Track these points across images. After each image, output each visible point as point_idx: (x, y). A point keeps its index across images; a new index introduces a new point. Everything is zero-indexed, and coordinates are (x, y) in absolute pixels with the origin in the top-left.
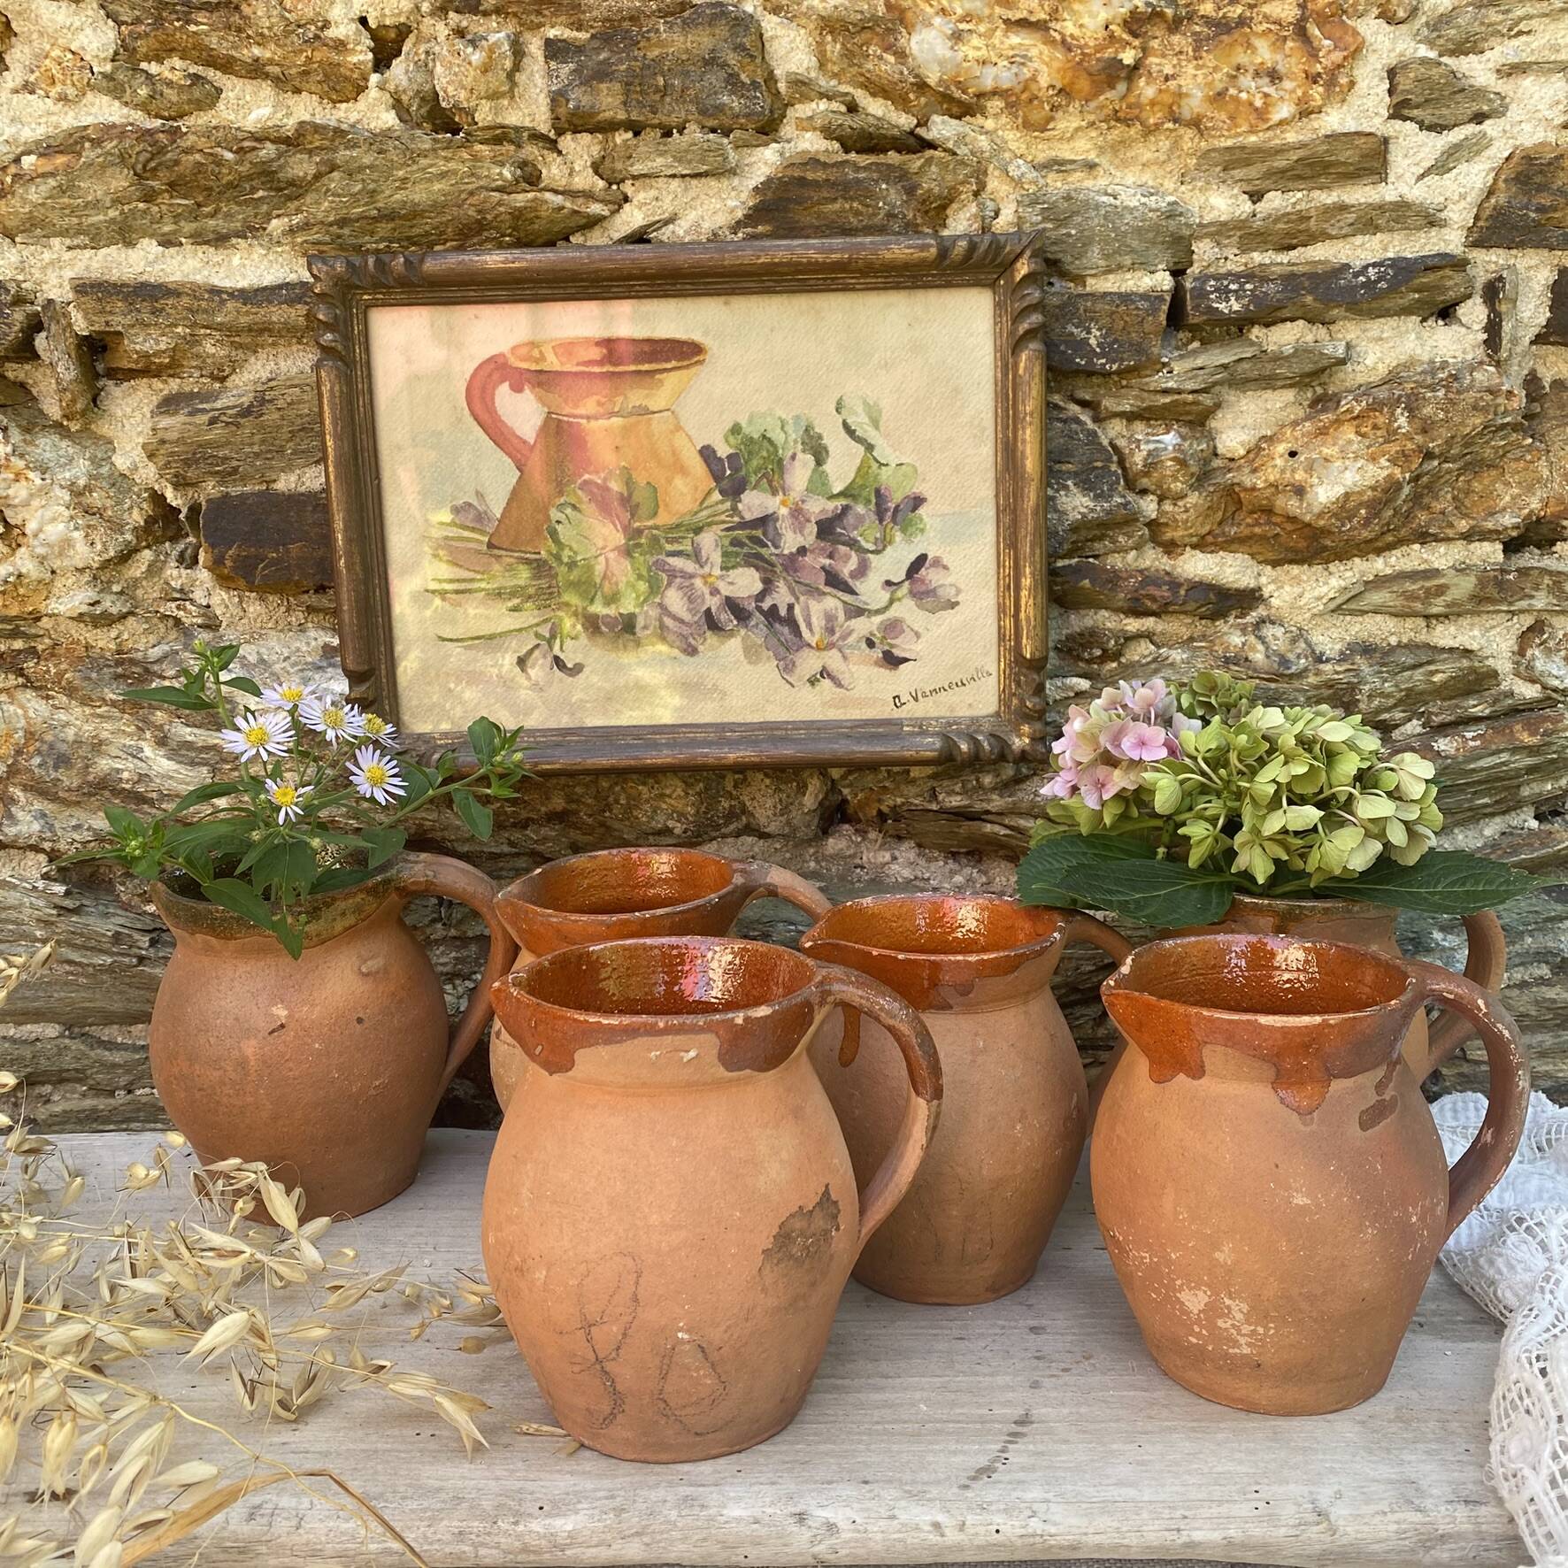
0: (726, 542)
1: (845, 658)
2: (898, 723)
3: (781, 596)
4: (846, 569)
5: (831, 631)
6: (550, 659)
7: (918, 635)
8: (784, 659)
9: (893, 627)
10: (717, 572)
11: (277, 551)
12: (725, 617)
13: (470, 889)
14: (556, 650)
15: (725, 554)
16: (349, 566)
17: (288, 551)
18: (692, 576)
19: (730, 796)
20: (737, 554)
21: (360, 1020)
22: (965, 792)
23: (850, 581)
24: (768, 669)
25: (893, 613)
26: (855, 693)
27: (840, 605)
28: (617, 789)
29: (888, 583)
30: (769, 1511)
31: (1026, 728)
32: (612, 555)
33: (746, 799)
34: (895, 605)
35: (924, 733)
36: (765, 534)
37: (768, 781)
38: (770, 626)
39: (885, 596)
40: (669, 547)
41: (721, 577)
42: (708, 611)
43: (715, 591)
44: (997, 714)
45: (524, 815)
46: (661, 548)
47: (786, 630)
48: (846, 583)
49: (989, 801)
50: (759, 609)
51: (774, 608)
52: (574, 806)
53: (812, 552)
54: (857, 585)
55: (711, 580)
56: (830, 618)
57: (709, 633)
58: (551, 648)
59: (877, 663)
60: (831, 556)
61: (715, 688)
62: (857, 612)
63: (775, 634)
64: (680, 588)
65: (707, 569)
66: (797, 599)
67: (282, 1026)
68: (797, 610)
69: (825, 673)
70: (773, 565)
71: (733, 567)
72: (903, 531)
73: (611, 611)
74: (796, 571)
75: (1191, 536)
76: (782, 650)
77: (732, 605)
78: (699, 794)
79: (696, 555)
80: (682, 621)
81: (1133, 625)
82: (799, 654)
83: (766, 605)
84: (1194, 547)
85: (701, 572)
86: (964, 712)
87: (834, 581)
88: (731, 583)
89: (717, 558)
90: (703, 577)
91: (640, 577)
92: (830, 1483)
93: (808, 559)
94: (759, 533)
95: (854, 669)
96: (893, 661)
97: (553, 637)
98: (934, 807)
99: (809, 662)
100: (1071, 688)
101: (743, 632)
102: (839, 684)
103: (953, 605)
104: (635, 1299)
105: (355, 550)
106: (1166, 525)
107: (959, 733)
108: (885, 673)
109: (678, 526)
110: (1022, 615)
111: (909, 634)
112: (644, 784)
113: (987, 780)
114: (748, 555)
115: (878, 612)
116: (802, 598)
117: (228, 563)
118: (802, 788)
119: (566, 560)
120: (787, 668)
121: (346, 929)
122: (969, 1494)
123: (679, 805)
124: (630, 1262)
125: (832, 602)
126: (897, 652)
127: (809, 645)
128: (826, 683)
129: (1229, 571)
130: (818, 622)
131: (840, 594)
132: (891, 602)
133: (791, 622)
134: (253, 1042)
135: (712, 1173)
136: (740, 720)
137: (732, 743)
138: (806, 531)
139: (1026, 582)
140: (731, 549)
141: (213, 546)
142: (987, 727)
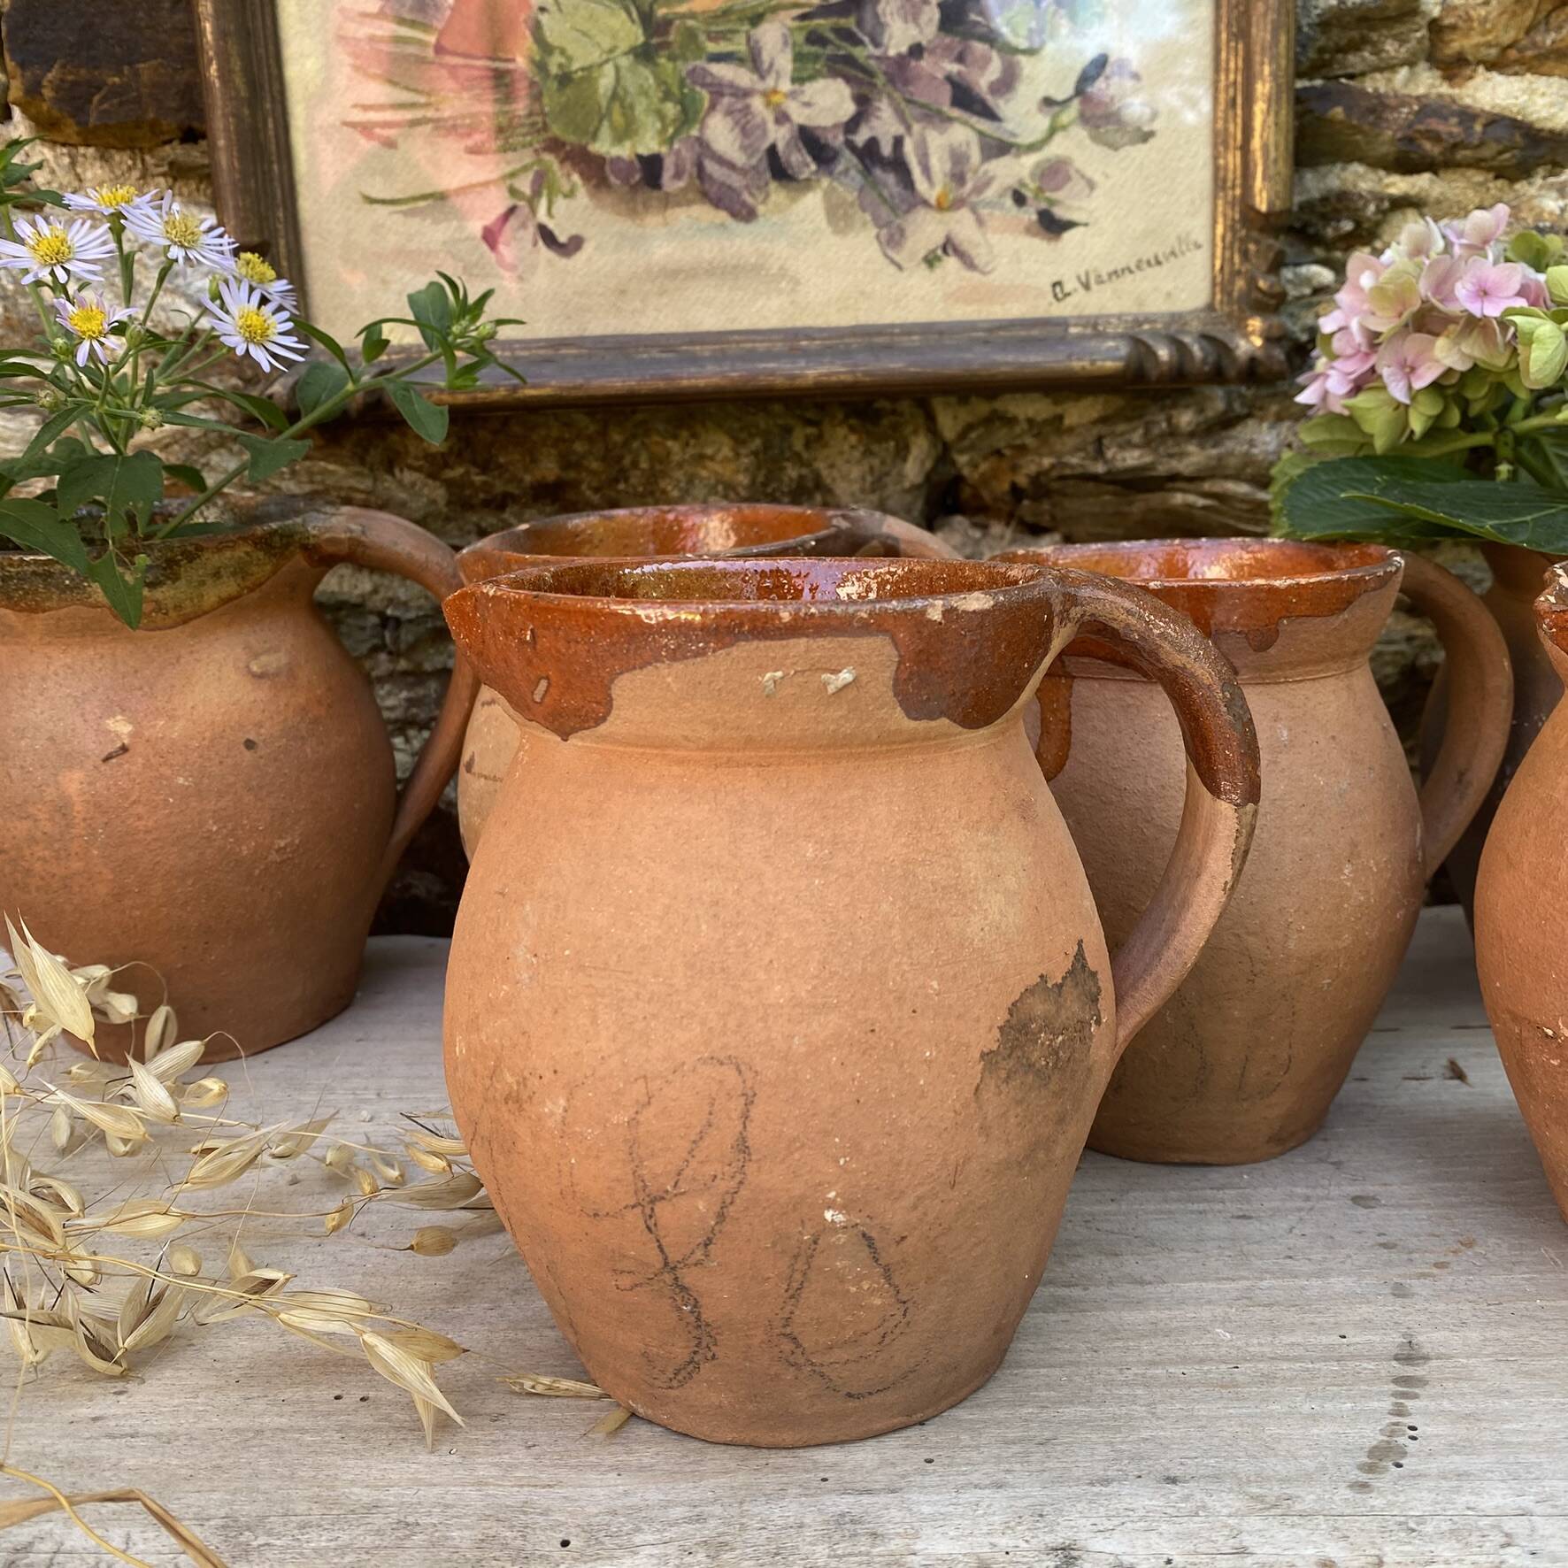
0: (800, 37)
1: (980, 222)
2: (1063, 323)
3: (884, 125)
4: (983, 81)
5: (958, 178)
6: (531, 230)
7: (1091, 185)
8: (888, 224)
9: (1055, 173)
10: (786, 86)
11: (120, 73)
12: (800, 160)
13: (420, 556)
14: (542, 215)
15: (799, 58)
16: (225, 74)
17: (136, 74)
18: (748, 94)
19: (798, 459)
20: (816, 57)
21: (250, 744)
22: (1147, 443)
23: (990, 99)
24: (863, 243)
25: (1056, 148)
26: (995, 278)
27: (973, 139)
28: (636, 445)
29: (1048, 102)
30: (1004, 1542)
31: (1256, 323)
32: (625, 62)
33: (820, 465)
34: (1058, 138)
35: (1101, 336)
36: (860, 23)
37: (853, 439)
38: (867, 171)
39: (1042, 123)
40: (712, 47)
41: (792, 95)
42: (772, 151)
43: (782, 118)
44: (1210, 307)
45: (499, 487)
46: (700, 49)
47: (890, 179)
48: (983, 103)
49: (1182, 455)
50: (850, 145)
51: (873, 143)
52: (572, 475)
53: (932, 52)
54: (1002, 106)
55: (776, 99)
56: (958, 158)
57: (773, 185)
58: (533, 211)
59: (1028, 231)
60: (960, 59)
61: (783, 273)
62: (998, 148)
63: (875, 184)
64: (729, 113)
65: (770, 82)
66: (909, 128)
67: (124, 749)
68: (909, 147)
69: (949, 246)
70: (869, 73)
71: (811, 78)
72: (1073, 17)
73: (624, 151)
74: (906, 82)
75: (1489, 45)
76: (884, 212)
77: (809, 139)
78: (755, 454)
79: (753, 60)
80: (731, 166)
81: (1399, 185)
82: (911, 217)
83: (861, 138)
84: (1492, 66)
85: (760, 86)
86: (1157, 305)
87: (966, 99)
88: (808, 104)
89: (785, 63)
90: (766, 95)
91: (667, 96)
92: (1106, 1482)
93: (925, 64)
94: (849, 22)
95: (994, 239)
96: (1052, 225)
97: (537, 193)
98: (1100, 468)
99: (926, 230)
100: (1307, 280)
101: (825, 182)
102: (968, 262)
103: (1146, 137)
104: (743, 1147)
105: (234, 50)
106: (1453, 28)
107: (1154, 334)
108: (1039, 245)
109: (726, 13)
110: (1256, 143)
111: (1077, 185)
112: (675, 437)
113: (1186, 419)
114: (833, 59)
115: (1032, 148)
116: (916, 127)
117: (47, 93)
118: (902, 452)
119: (554, 70)
120: (893, 239)
121: (224, 601)
122: (1376, 1501)
123: (726, 471)
124: (729, 1073)
125: (962, 133)
126: (1060, 213)
127: (926, 203)
128: (951, 263)
129: (1540, 101)
130: (940, 165)
131: (974, 120)
132: (1052, 131)
133: (898, 165)
134: (78, 775)
135: (885, 907)
136: (820, 322)
137: (810, 355)
138: (924, 18)
139: (1262, 88)
140: (808, 49)
141: (22, 65)
142: (1195, 326)
